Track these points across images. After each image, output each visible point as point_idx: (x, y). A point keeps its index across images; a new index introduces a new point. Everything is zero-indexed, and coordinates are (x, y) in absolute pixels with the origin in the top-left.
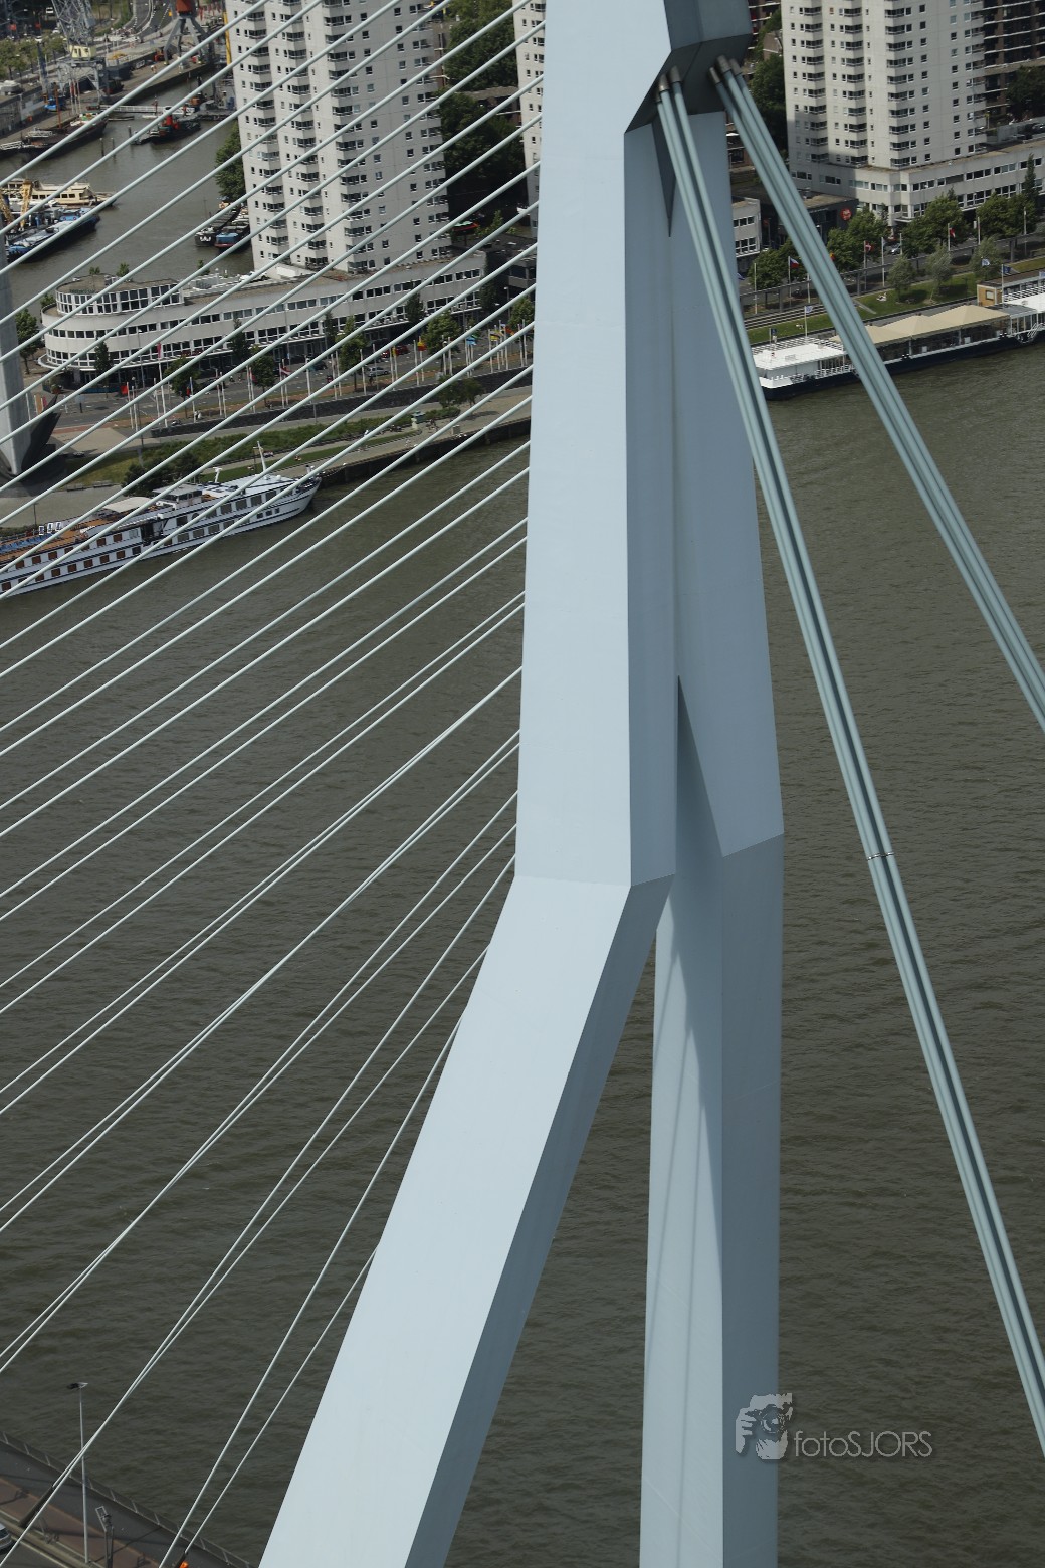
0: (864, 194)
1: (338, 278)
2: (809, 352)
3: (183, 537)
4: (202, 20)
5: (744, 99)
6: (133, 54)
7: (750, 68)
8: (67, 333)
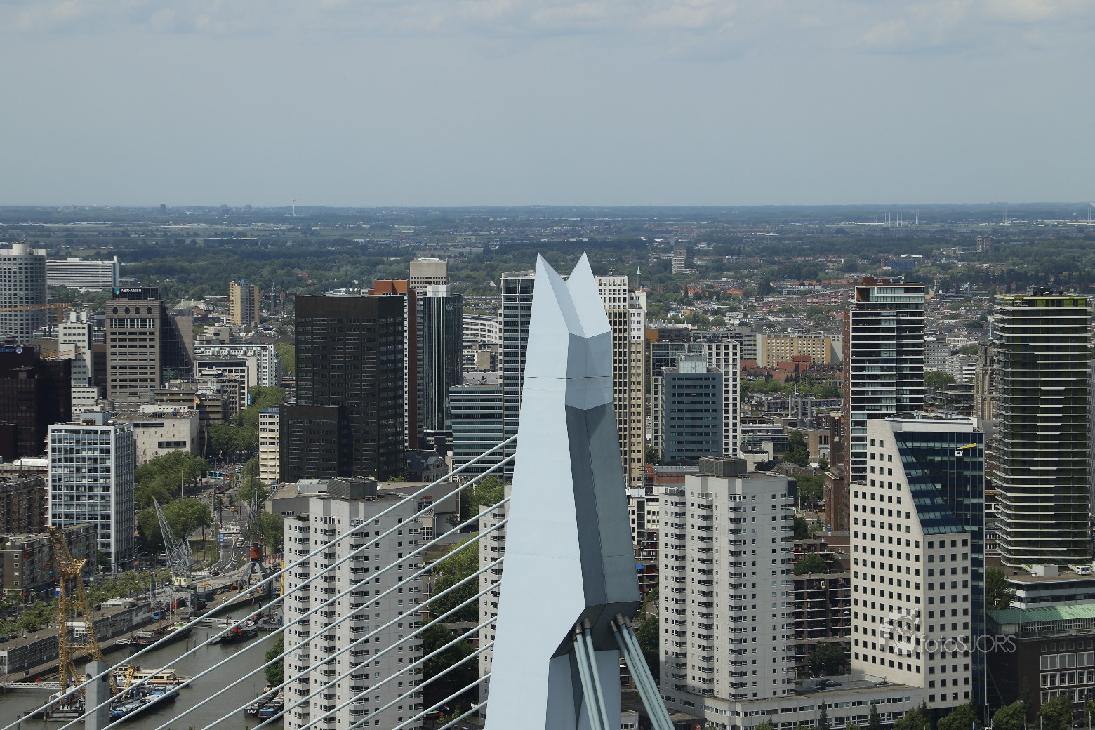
0: (710, 716)
4: (266, 565)
5: (632, 642)
6: (216, 583)
7: (637, 623)
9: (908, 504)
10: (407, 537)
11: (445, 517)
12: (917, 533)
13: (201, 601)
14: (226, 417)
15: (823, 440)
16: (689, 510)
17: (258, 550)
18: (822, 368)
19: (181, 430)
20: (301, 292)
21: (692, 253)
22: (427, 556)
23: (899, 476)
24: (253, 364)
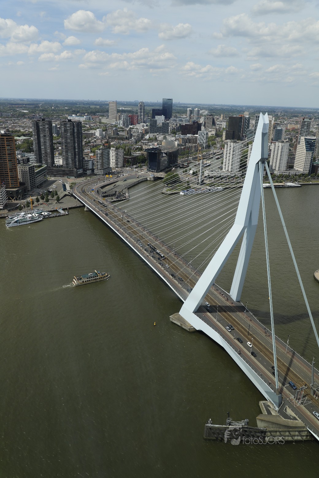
0: (275, 172)
1: (229, 172)
2: (268, 185)
3: (212, 191)
4: (222, 150)
5: (266, 163)
6: (216, 152)
7: (267, 161)
8: (206, 173)
9: (305, 148)
10: (240, 148)
11: (245, 146)
12: (305, 152)
13: (214, 154)
14: (219, 131)
15: (295, 139)
16: (276, 147)
17: (222, 148)
18: (296, 129)
19: (214, 133)
20: (230, 116)
21: (281, 113)
22: (242, 150)
23: (304, 144)
24: (223, 125)
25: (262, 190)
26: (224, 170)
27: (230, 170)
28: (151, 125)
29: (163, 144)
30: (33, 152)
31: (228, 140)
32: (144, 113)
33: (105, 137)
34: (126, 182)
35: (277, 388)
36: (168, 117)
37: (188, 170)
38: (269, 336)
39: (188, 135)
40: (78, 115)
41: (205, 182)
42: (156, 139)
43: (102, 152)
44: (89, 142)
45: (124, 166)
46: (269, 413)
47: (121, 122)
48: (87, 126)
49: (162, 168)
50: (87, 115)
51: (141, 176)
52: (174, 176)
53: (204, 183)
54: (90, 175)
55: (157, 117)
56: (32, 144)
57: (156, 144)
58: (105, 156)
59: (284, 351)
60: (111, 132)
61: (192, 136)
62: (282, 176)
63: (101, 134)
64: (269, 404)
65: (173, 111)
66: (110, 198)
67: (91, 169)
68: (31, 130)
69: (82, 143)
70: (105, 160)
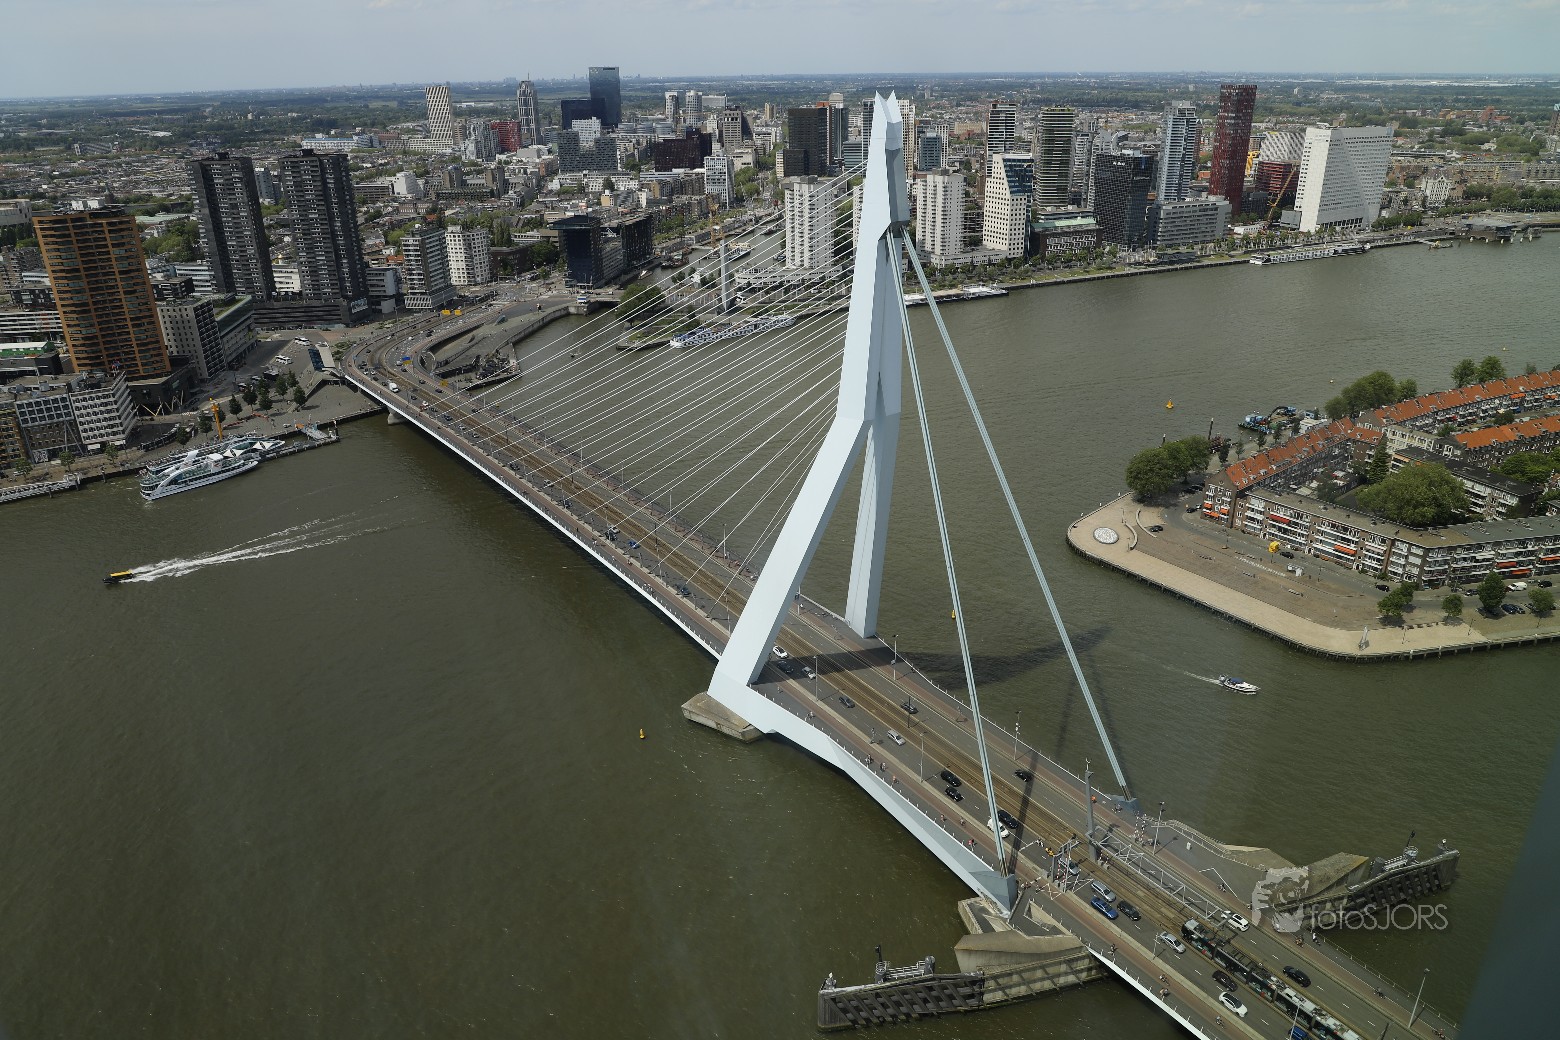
0: (933, 261)
1: (805, 269)
2: (917, 297)
3: (764, 329)
4: (779, 207)
5: (907, 235)
6: (762, 213)
7: (908, 228)
8: (741, 278)
9: (1006, 185)
10: (828, 197)
11: (842, 190)
12: (1008, 196)
13: (758, 220)
14: (765, 154)
15: (977, 161)
16: (928, 188)
17: (776, 202)
18: (978, 135)
19: (749, 159)
20: (790, 106)
21: (933, 90)
22: (835, 204)
23: (1004, 175)
24: (774, 134)
25: (903, 313)
26: (789, 264)
27: (806, 264)
28: (560, 147)
29: (606, 201)
30: (202, 258)
31: (795, 179)
32: (537, 111)
33: (426, 194)
34: (505, 326)
35: (1000, 858)
36: (609, 122)
37: (687, 274)
38: (966, 720)
39: (675, 171)
40: (333, 132)
41: (740, 303)
42: (582, 190)
43: (423, 243)
44: (378, 214)
45: (494, 277)
46: (987, 927)
47: (472, 147)
48: (365, 165)
49: (608, 273)
50: (363, 132)
51: (549, 304)
52: (648, 295)
53: (740, 308)
54: (391, 316)
55: (577, 125)
56: (197, 235)
57: (583, 204)
58: (432, 252)
59: (1007, 755)
60: (441, 180)
61: (687, 175)
62: (951, 270)
63: (412, 187)
64: (984, 904)
65: (624, 103)
66: (461, 377)
67: (391, 297)
68: (186, 191)
69: (354, 217)
70: (434, 266)
